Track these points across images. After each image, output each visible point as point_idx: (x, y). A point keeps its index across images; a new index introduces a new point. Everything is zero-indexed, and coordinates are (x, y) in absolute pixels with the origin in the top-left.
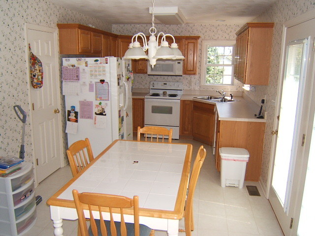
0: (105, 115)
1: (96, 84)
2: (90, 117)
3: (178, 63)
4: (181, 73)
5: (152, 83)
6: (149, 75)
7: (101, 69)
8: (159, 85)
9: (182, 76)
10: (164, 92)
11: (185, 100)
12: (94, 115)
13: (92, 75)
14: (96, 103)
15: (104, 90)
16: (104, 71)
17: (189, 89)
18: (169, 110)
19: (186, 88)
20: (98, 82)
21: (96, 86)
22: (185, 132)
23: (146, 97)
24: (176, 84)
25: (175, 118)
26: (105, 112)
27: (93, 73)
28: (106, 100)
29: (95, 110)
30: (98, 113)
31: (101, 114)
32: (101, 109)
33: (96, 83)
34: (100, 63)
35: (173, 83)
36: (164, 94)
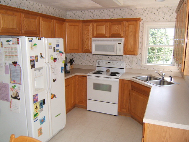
0: (19, 99)
1: (10, 66)
2: (7, 100)
3: (119, 44)
4: (121, 53)
5: (98, 61)
6: (93, 55)
7: (13, 50)
8: (104, 63)
9: (122, 56)
10: (107, 70)
11: (124, 80)
12: (10, 98)
13: (6, 56)
14: (11, 86)
15: (17, 72)
16: (16, 52)
17: (131, 68)
18: (109, 88)
19: (128, 67)
20: (11, 64)
21: (10, 68)
22: (123, 110)
23: (88, 74)
24: (119, 63)
25: (114, 95)
26: (19, 96)
27: (7, 54)
28: (19, 84)
29: (11, 93)
30: (13, 96)
31: (16, 97)
32: (15, 93)
33: (10, 64)
34: (13, 44)
35: (116, 62)
36: (107, 71)
